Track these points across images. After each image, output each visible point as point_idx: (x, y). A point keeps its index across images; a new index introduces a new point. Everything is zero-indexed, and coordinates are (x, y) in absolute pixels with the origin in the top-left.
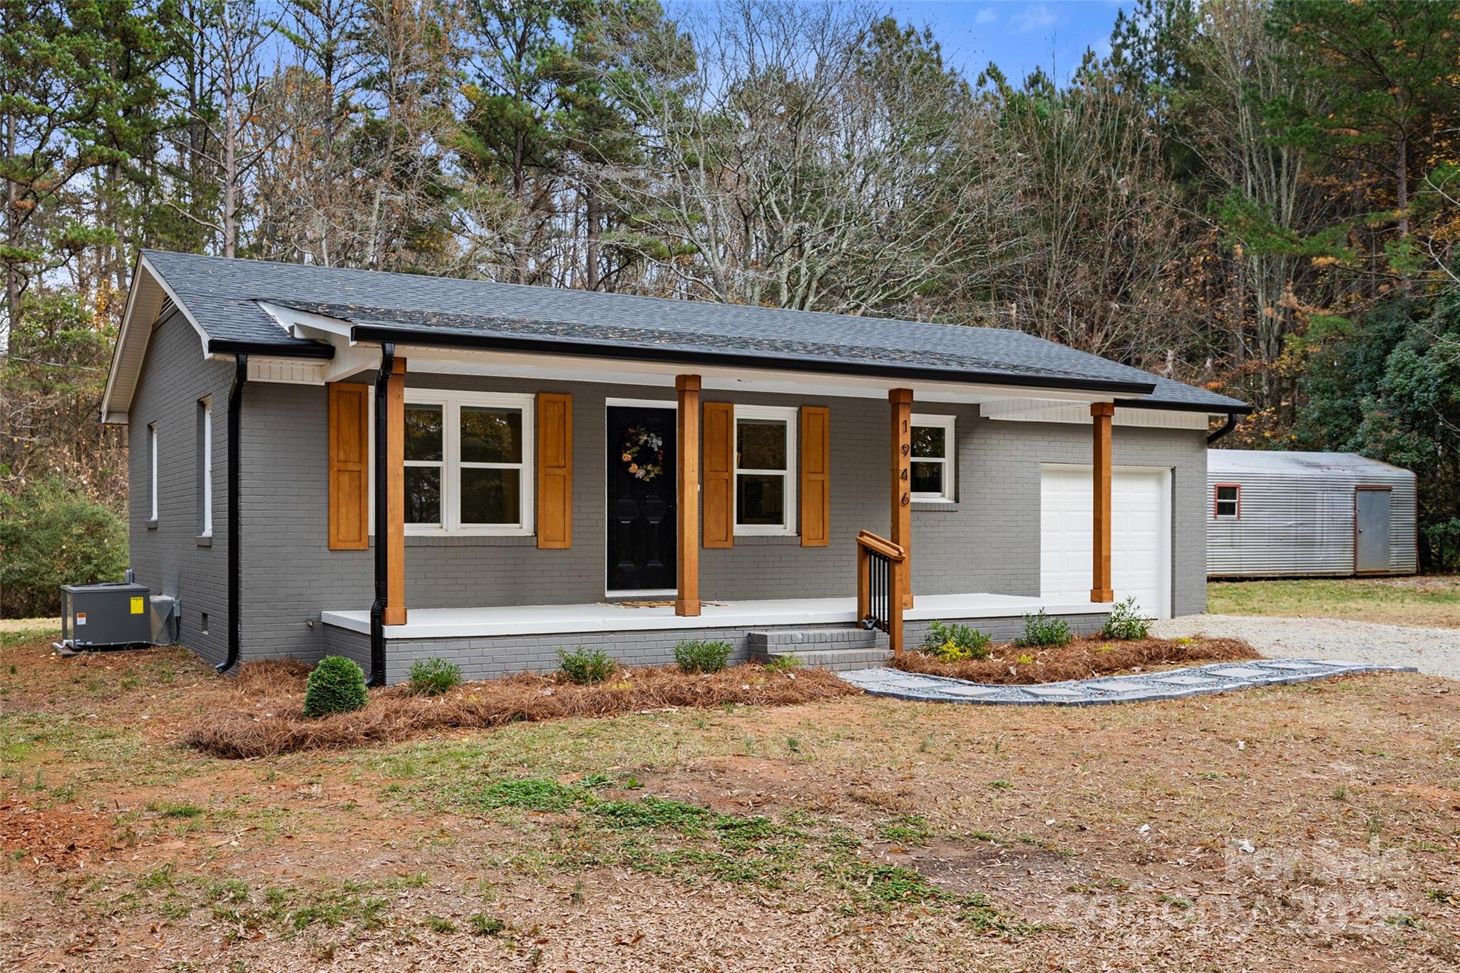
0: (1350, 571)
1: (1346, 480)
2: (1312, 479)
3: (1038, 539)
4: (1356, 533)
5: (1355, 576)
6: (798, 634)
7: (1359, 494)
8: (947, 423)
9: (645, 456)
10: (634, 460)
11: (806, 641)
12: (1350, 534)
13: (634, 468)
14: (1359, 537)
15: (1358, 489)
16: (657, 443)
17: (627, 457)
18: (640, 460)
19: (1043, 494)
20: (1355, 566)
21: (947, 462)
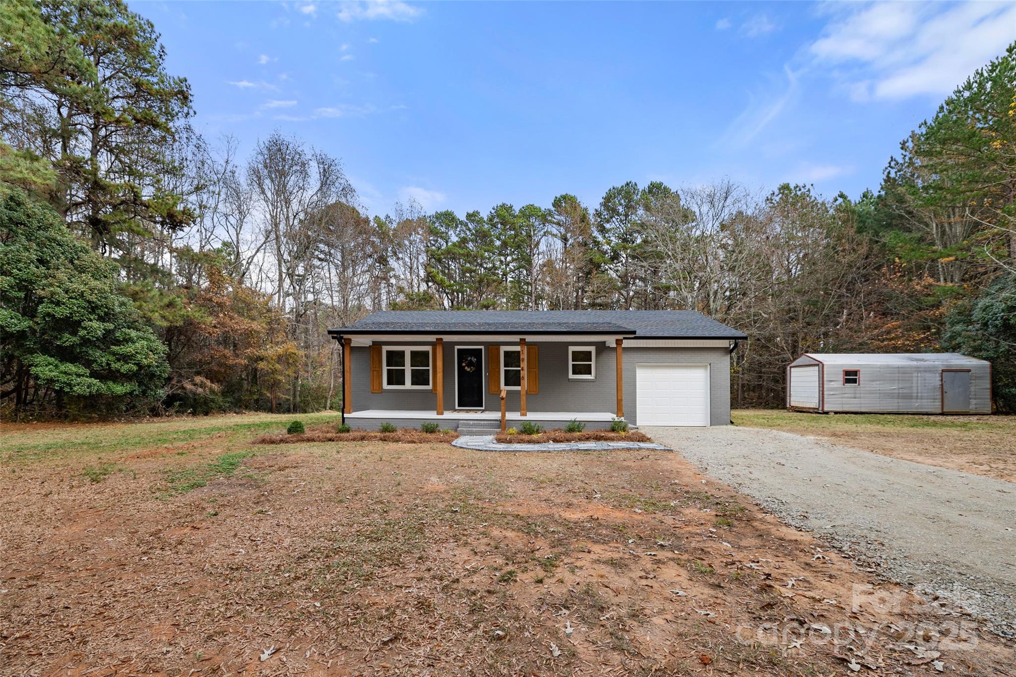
0: (940, 411)
1: (934, 366)
2: (910, 367)
3: (635, 392)
4: (943, 393)
5: (943, 414)
6: (472, 422)
7: (944, 374)
8: (592, 349)
9: (470, 364)
10: (466, 365)
11: (474, 425)
12: (939, 393)
13: (466, 368)
14: (945, 395)
15: (943, 371)
16: (474, 360)
17: (464, 364)
18: (468, 366)
19: (637, 375)
20: (942, 408)
21: (593, 363)
